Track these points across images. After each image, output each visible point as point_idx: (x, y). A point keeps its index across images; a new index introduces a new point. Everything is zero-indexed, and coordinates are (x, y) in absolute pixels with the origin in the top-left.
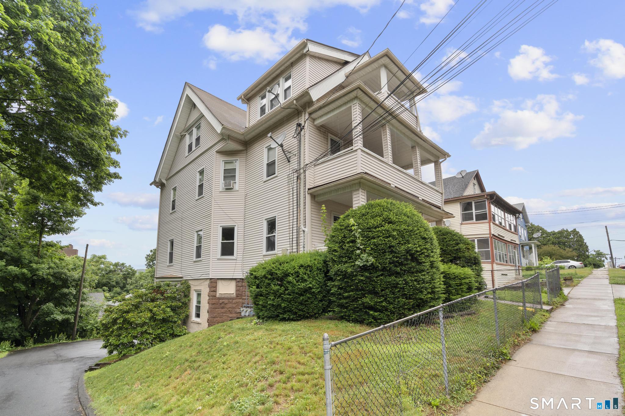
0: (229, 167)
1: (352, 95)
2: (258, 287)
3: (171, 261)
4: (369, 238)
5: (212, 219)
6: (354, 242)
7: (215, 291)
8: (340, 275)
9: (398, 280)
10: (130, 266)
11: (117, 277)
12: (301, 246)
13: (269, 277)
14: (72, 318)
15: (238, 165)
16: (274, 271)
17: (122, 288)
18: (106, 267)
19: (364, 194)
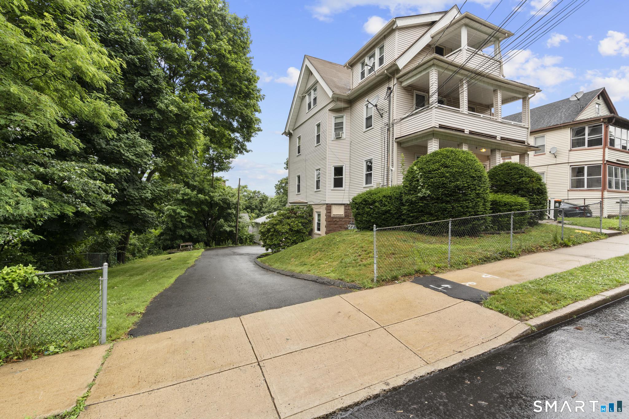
0: (339, 121)
1: (431, 63)
2: (357, 210)
3: (299, 191)
4: (429, 178)
5: (327, 161)
6: (418, 181)
7: (330, 213)
8: (408, 202)
9: (447, 206)
10: (264, 193)
11: (255, 202)
12: (390, 181)
13: (364, 203)
14: (234, 229)
15: (346, 120)
16: (367, 199)
17: (260, 210)
18: (248, 194)
19: (437, 142)
